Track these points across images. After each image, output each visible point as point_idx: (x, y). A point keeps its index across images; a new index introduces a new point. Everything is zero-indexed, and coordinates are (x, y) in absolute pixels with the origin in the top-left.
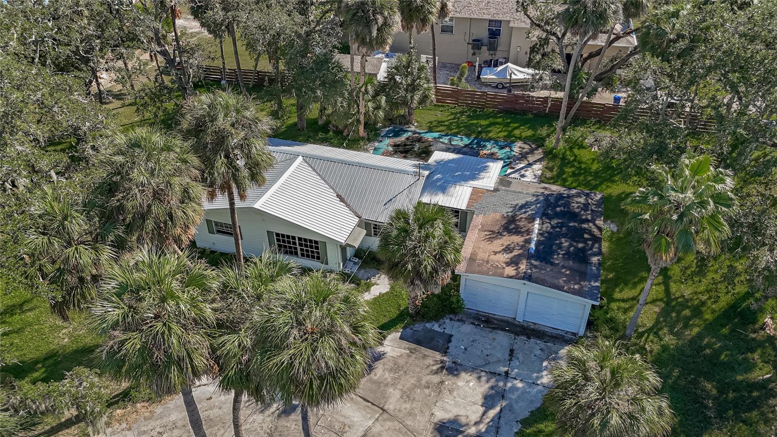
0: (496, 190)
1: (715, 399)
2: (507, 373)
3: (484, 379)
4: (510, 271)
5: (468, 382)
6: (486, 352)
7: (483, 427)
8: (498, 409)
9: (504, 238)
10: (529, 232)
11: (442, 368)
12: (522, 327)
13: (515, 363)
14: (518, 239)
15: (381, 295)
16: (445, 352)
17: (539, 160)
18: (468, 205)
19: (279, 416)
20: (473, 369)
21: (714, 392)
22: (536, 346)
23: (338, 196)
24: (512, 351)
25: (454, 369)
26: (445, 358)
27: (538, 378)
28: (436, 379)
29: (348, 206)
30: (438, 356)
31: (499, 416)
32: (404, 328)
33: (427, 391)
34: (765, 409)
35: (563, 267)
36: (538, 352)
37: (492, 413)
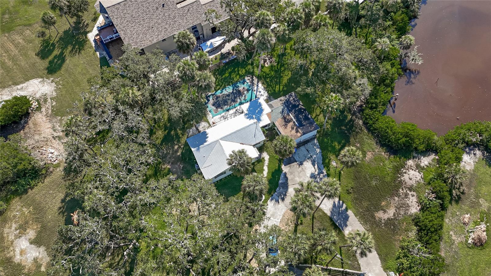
0: (272, 111)
1: (346, 130)
2: (311, 156)
3: (308, 161)
4: (299, 134)
5: (306, 164)
6: (303, 155)
7: (317, 171)
8: (316, 165)
9: (288, 125)
10: (292, 119)
11: (299, 165)
12: (303, 142)
13: (310, 152)
14: (291, 123)
15: (269, 159)
16: (296, 162)
17: (258, 82)
18: (270, 121)
19: (283, 202)
20: (305, 160)
21: (345, 128)
22: (310, 144)
23: (240, 144)
24: (307, 150)
25: (301, 164)
26: (297, 163)
27: (317, 152)
28: (300, 169)
29: (246, 144)
30: (295, 163)
31: (318, 166)
32: (283, 163)
33: (302, 173)
34: (355, 125)
35: (307, 124)
36: (312, 146)
37: (316, 166)
